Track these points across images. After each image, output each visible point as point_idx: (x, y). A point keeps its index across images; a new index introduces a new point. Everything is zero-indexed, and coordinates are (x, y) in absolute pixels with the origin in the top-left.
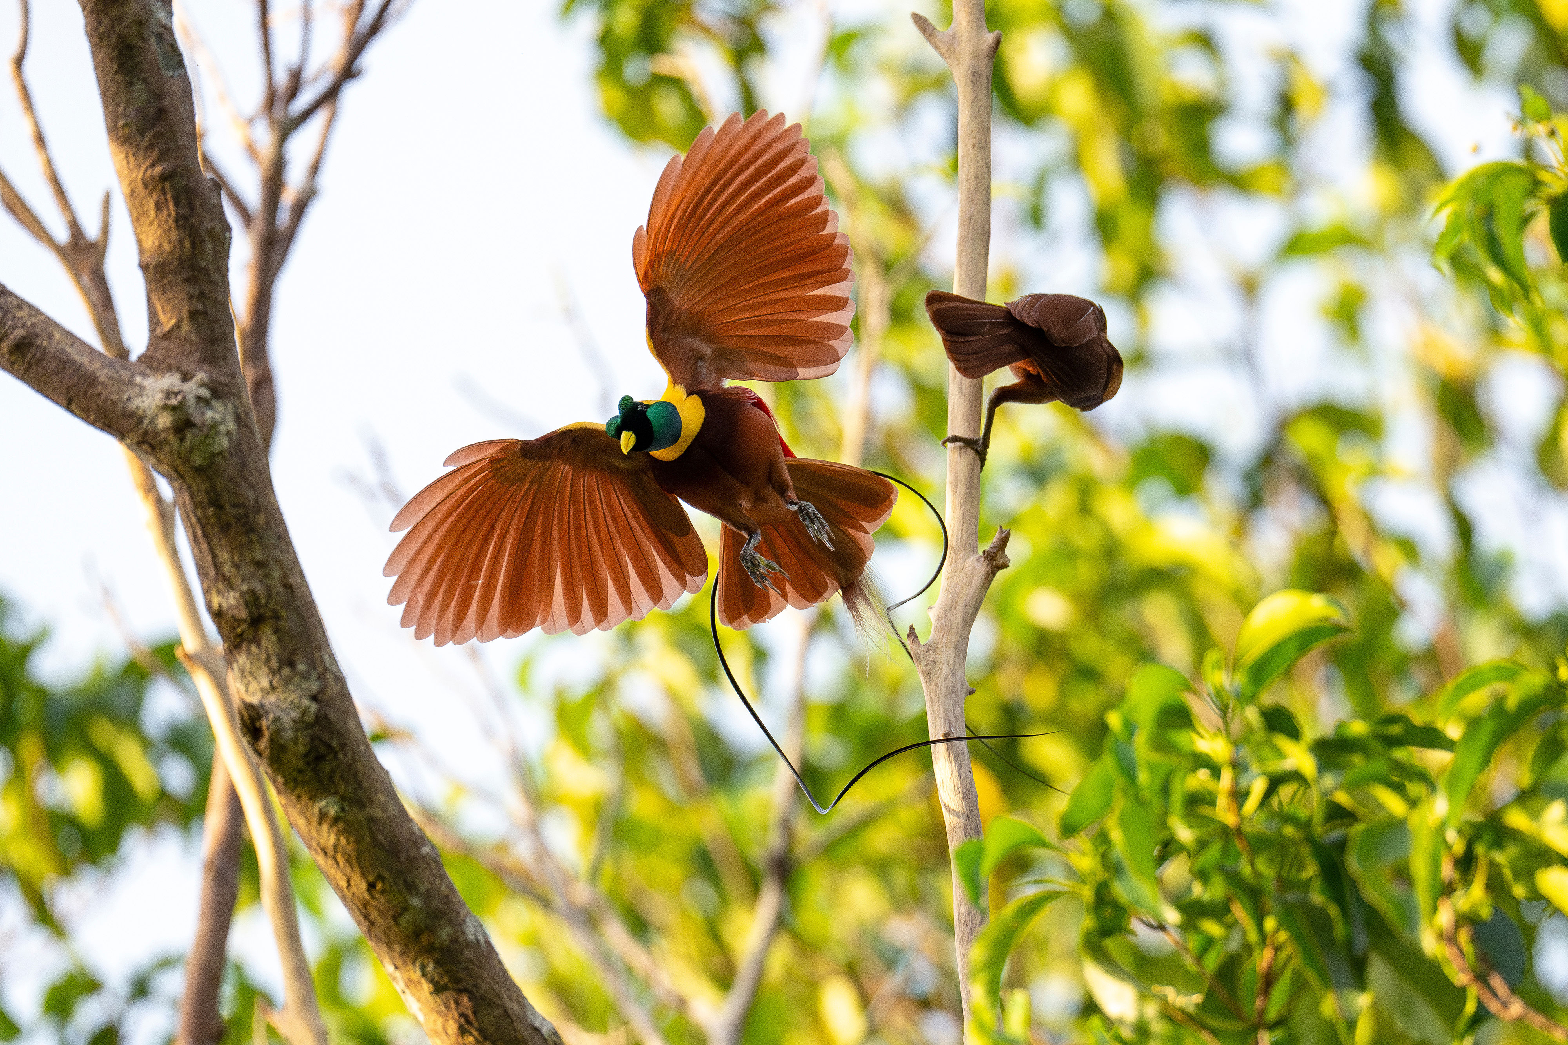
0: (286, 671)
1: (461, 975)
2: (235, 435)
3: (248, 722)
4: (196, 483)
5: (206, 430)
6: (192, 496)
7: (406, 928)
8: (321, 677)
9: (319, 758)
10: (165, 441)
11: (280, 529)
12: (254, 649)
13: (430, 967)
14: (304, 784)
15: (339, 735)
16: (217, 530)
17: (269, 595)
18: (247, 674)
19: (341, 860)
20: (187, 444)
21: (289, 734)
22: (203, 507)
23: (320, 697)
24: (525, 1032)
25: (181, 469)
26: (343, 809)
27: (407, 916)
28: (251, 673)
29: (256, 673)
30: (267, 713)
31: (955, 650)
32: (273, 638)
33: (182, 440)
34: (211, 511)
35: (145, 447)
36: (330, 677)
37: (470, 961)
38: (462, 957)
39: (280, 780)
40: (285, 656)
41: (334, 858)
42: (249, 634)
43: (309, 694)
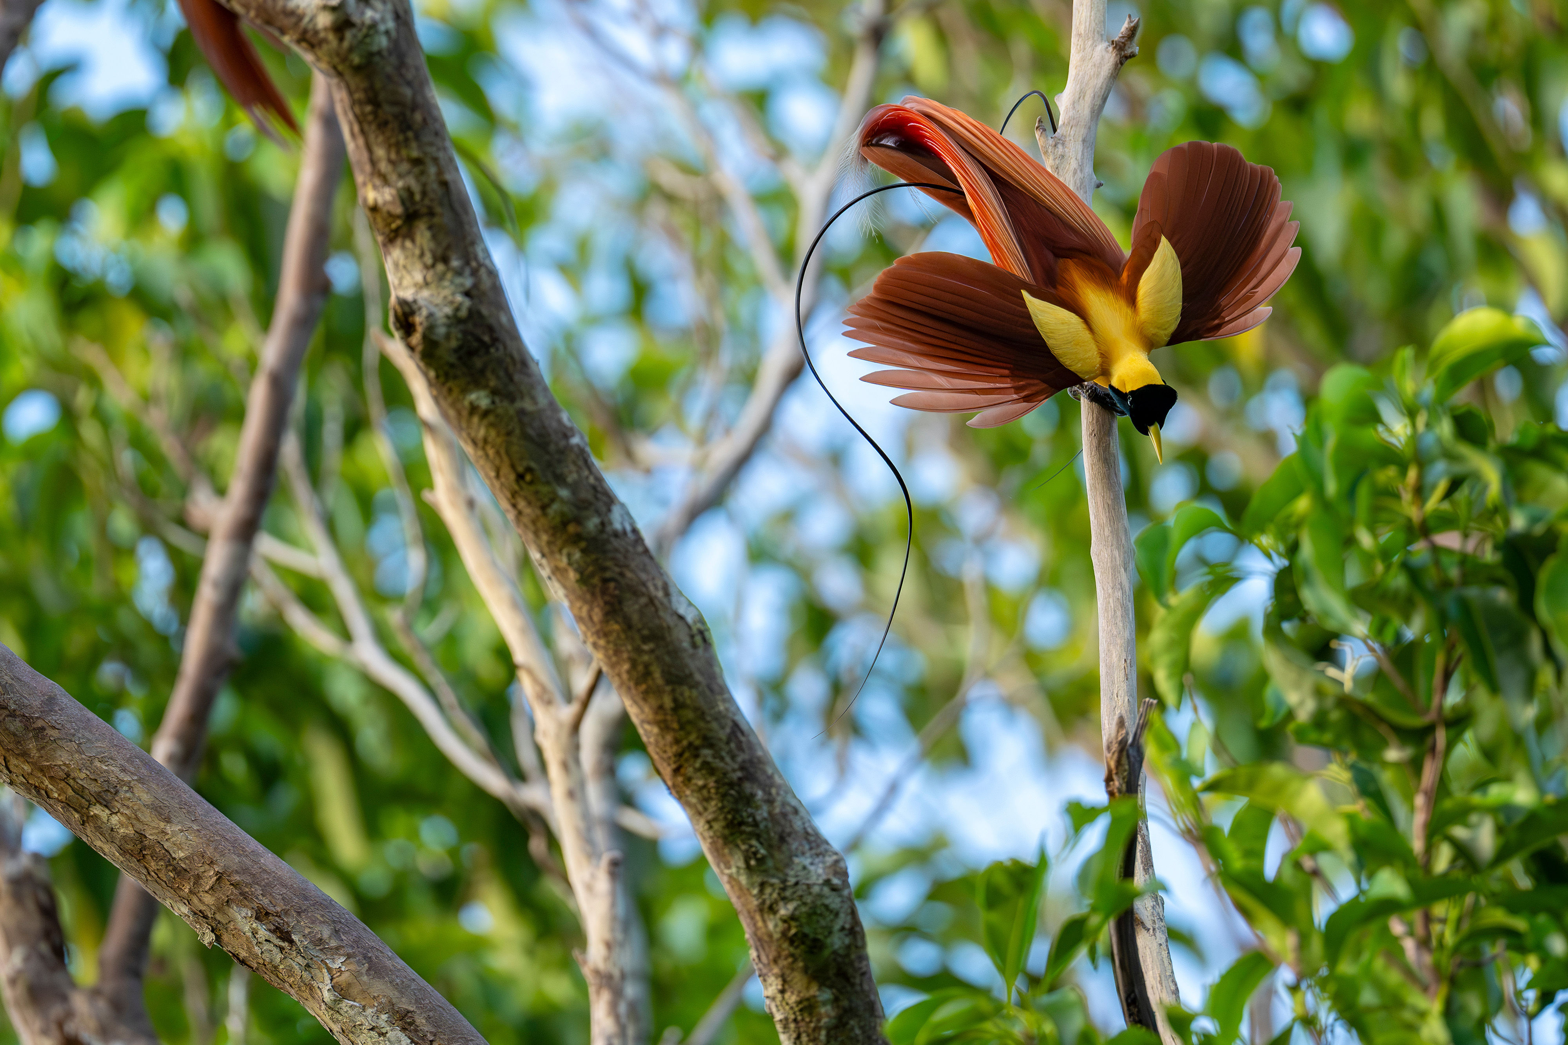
0: (440, 267)
1: (609, 564)
2: (394, 34)
3: (402, 318)
4: (354, 81)
5: (364, 31)
6: (351, 93)
7: (553, 518)
8: (475, 273)
9: (471, 353)
10: (324, 41)
11: (437, 126)
12: (408, 244)
13: (577, 555)
14: (455, 377)
15: (491, 329)
16: (373, 127)
17: (424, 193)
18: (401, 267)
19: (491, 452)
20: (346, 44)
21: (442, 331)
22: (360, 103)
23: (474, 292)
24: (670, 620)
25: (340, 68)
26: (493, 402)
27: (556, 506)
28: (405, 267)
29: (409, 267)
30: (420, 308)
31: (1083, 143)
32: (428, 234)
33: (341, 39)
34: (368, 108)
35: (304, 44)
36: (483, 272)
37: (616, 550)
38: (609, 547)
39: (432, 374)
40: (439, 252)
41: (484, 449)
42: (404, 230)
43: (462, 289)
